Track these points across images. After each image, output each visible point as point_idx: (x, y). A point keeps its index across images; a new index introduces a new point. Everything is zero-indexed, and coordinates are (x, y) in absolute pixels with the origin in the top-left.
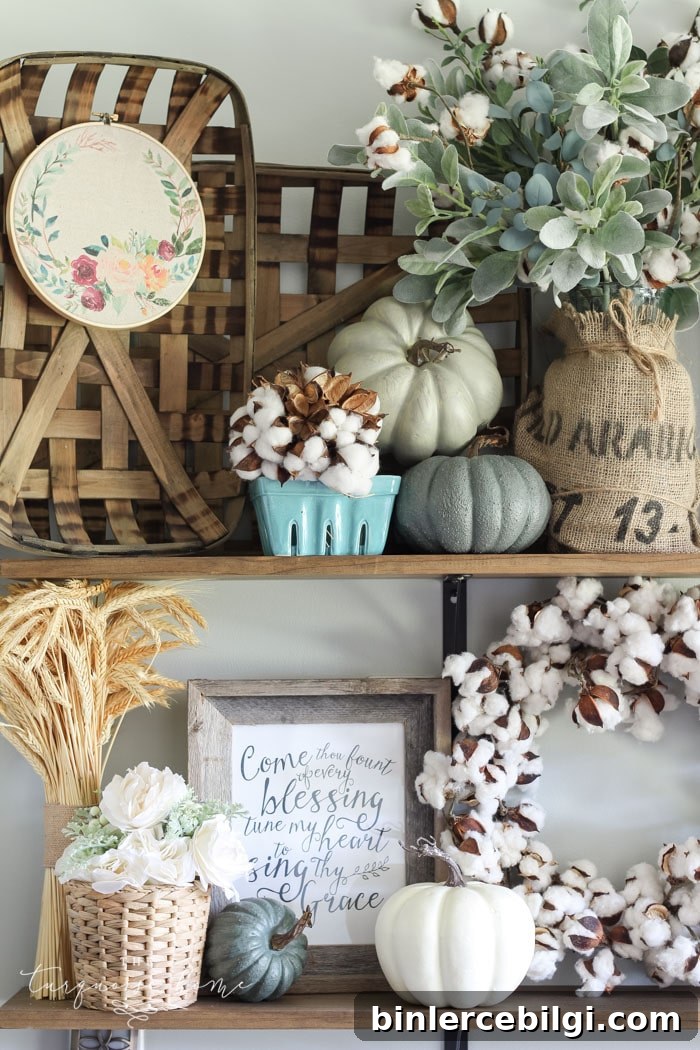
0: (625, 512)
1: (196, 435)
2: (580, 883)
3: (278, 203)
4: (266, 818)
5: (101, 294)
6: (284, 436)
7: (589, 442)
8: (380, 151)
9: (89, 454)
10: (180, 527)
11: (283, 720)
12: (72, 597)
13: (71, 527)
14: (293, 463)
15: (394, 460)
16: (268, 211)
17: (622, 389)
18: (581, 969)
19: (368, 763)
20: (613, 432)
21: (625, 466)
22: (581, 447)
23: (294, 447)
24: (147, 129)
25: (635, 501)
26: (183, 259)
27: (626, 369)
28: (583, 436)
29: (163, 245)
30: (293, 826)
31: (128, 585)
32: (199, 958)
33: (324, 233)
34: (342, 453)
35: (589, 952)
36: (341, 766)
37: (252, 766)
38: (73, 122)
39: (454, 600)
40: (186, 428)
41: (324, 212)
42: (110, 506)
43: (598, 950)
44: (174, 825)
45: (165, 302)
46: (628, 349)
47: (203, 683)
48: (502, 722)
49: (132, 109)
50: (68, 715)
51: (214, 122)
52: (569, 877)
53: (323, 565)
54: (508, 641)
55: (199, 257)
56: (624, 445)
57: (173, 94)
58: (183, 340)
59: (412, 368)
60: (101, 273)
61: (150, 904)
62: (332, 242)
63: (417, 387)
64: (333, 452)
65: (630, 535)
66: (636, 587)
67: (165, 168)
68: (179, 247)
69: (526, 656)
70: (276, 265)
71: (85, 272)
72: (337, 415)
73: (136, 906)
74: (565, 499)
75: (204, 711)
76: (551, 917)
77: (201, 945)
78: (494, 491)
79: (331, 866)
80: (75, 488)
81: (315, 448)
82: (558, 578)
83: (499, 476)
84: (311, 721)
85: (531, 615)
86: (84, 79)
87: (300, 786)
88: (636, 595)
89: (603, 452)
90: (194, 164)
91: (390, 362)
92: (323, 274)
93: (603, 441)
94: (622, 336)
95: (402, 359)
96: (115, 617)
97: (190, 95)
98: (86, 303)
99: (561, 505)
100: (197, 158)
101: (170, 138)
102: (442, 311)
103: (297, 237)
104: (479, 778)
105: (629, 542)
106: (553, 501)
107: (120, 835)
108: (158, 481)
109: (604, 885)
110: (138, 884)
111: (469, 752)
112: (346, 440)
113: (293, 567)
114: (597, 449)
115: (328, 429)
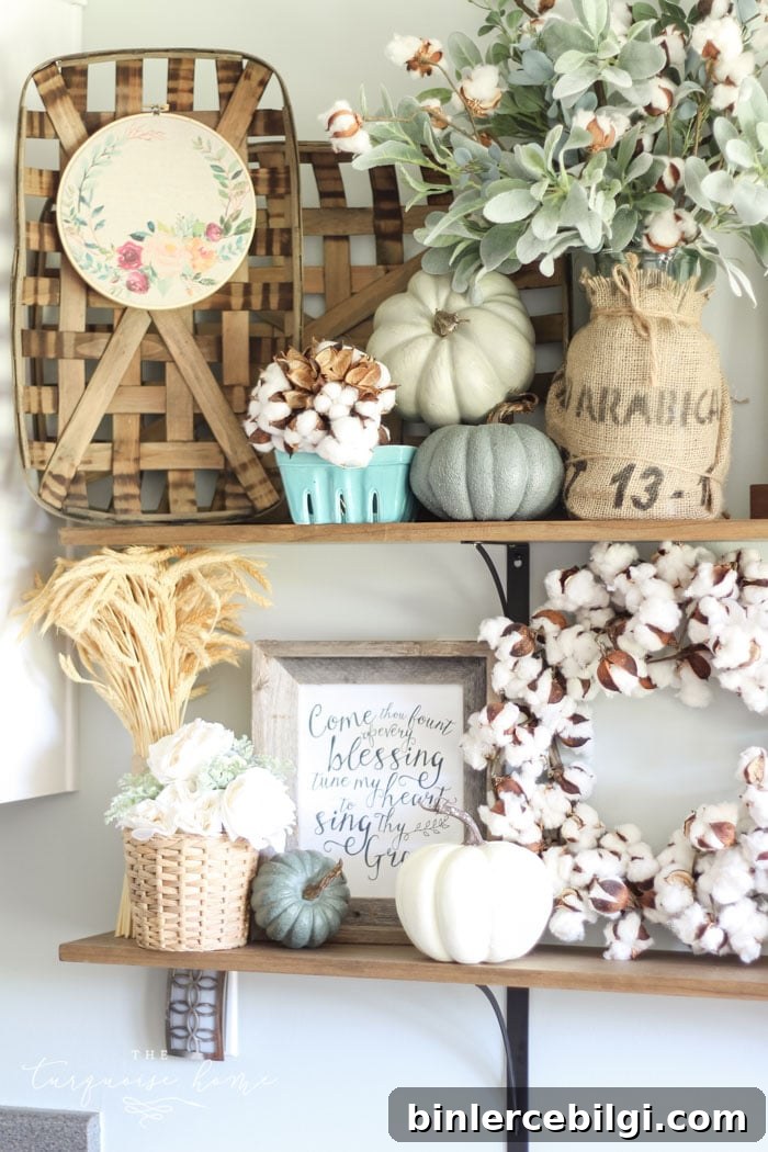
0: (622, 478)
2: (619, 846)
3: (339, 179)
4: (333, 773)
5: (146, 278)
6: (282, 410)
7: (590, 408)
8: (337, 135)
9: (152, 427)
10: (237, 496)
11: (346, 680)
13: (127, 497)
14: (291, 437)
16: (330, 187)
17: (619, 356)
18: (608, 932)
19: (430, 723)
20: (610, 398)
21: (623, 431)
22: (585, 414)
23: (287, 423)
24: (202, 117)
25: (631, 468)
26: (231, 239)
27: (625, 331)
28: (585, 404)
29: (210, 227)
30: (359, 783)
31: (194, 550)
32: (241, 904)
33: (386, 206)
34: (335, 426)
35: (615, 915)
36: (403, 725)
37: (319, 724)
38: (126, 114)
39: (518, 563)
41: (382, 185)
42: (172, 477)
43: (623, 913)
44: (204, 778)
45: (211, 282)
46: (632, 314)
47: (268, 646)
48: (533, 686)
49: (183, 98)
51: (262, 105)
52: (610, 841)
53: (338, 531)
54: (548, 606)
55: (248, 238)
56: (621, 411)
57: (220, 81)
58: (244, 316)
59: (433, 338)
60: (145, 258)
61: (179, 851)
62: (397, 213)
63: (433, 355)
64: (325, 423)
65: (627, 502)
66: (663, 553)
67: (214, 153)
68: (227, 229)
69: (566, 620)
70: (346, 238)
71: (130, 257)
72: (331, 389)
73: (168, 853)
74: (571, 463)
75: (270, 671)
76: (585, 878)
77: (243, 891)
78: (486, 459)
79: (394, 821)
80: (137, 460)
81: (308, 421)
82: (593, 543)
83: (494, 444)
84: (373, 682)
85: (562, 581)
86: (128, 73)
87: (364, 744)
88: (662, 561)
89: (602, 419)
90: (250, 146)
91: (411, 332)
92: (391, 245)
93: (601, 408)
94: (627, 300)
95: (426, 328)
96: (187, 582)
97: (236, 81)
98: (130, 287)
100: (252, 140)
101: (224, 123)
102: (460, 282)
103: (362, 210)
105: (628, 509)
107: (161, 788)
108: (222, 452)
110: (170, 833)
111: (492, 715)
112: (339, 414)
113: (312, 534)
114: (597, 415)
115: (321, 403)
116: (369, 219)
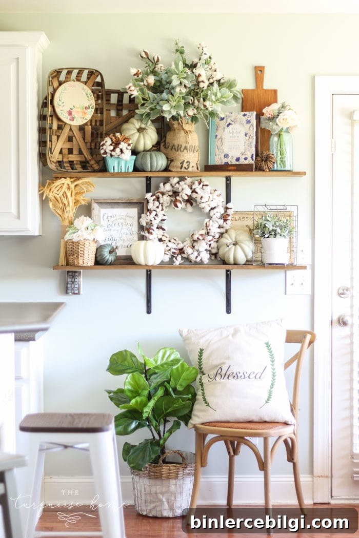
0: (182, 163)
1: (93, 147)
2: (175, 242)
3: (110, 97)
4: (108, 229)
5: (73, 118)
6: (112, 148)
7: (175, 149)
8: (131, 91)
9: (70, 151)
10: (89, 167)
11: (112, 208)
12: (68, 181)
13: (67, 166)
14: (113, 153)
15: (134, 152)
16: (108, 99)
17: (181, 138)
18: (174, 259)
19: (130, 217)
20: (180, 147)
21: (182, 154)
22: (173, 150)
23: (113, 150)
24: (82, 82)
25: (184, 161)
26: (90, 110)
27: (182, 133)
29: (86, 107)
30: (114, 230)
31: (78, 179)
32: (94, 256)
33: (120, 103)
34: (124, 151)
35: (176, 255)
36: (124, 217)
37: (105, 217)
38: (67, 81)
39: (148, 182)
40: (91, 146)
41: (120, 99)
42: (75, 162)
43: (178, 255)
44: (89, 228)
45: (86, 119)
46: (183, 129)
47: (94, 200)
48: (158, 207)
49: (79, 78)
50: (66, 206)
51: (97, 80)
52: (172, 240)
53: (120, 175)
54: (159, 191)
55: (94, 109)
56: (182, 149)
57: (88, 75)
58: (90, 127)
59: (138, 133)
60: (73, 114)
61: (85, 244)
62: (122, 105)
63: (139, 137)
64: (122, 151)
65: (183, 168)
66: (186, 179)
67: (86, 90)
68: (89, 107)
69: (163, 194)
70: (110, 110)
71: (70, 113)
72: (122, 143)
73: (82, 244)
74: (170, 160)
75: (95, 206)
76: (168, 248)
77: (95, 253)
78: (155, 159)
79: (122, 239)
80: (68, 158)
81: (118, 150)
82: (169, 177)
83: (156, 156)
84: (117, 208)
85: (164, 185)
86: (69, 72)
87: (115, 222)
88: (186, 181)
89: (178, 151)
90: (92, 89)
91: (134, 132)
92: (120, 112)
93: (178, 148)
94: (182, 126)
95: (136, 131)
96: (76, 186)
97: (91, 75)
98: (70, 120)
99: (169, 162)
100: (93, 88)
101: (87, 84)
102: (145, 121)
103: (114, 104)
104: (153, 219)
105: (183, 169)
106: (168, 161)
107: (78, 230)
108: (85, 157)
109: (180, 242)
110: (82, 239)
111: (150, 214)
112: (124, 149)
113: (114, 175)
115: (120, 146)
116: (115, 106)
